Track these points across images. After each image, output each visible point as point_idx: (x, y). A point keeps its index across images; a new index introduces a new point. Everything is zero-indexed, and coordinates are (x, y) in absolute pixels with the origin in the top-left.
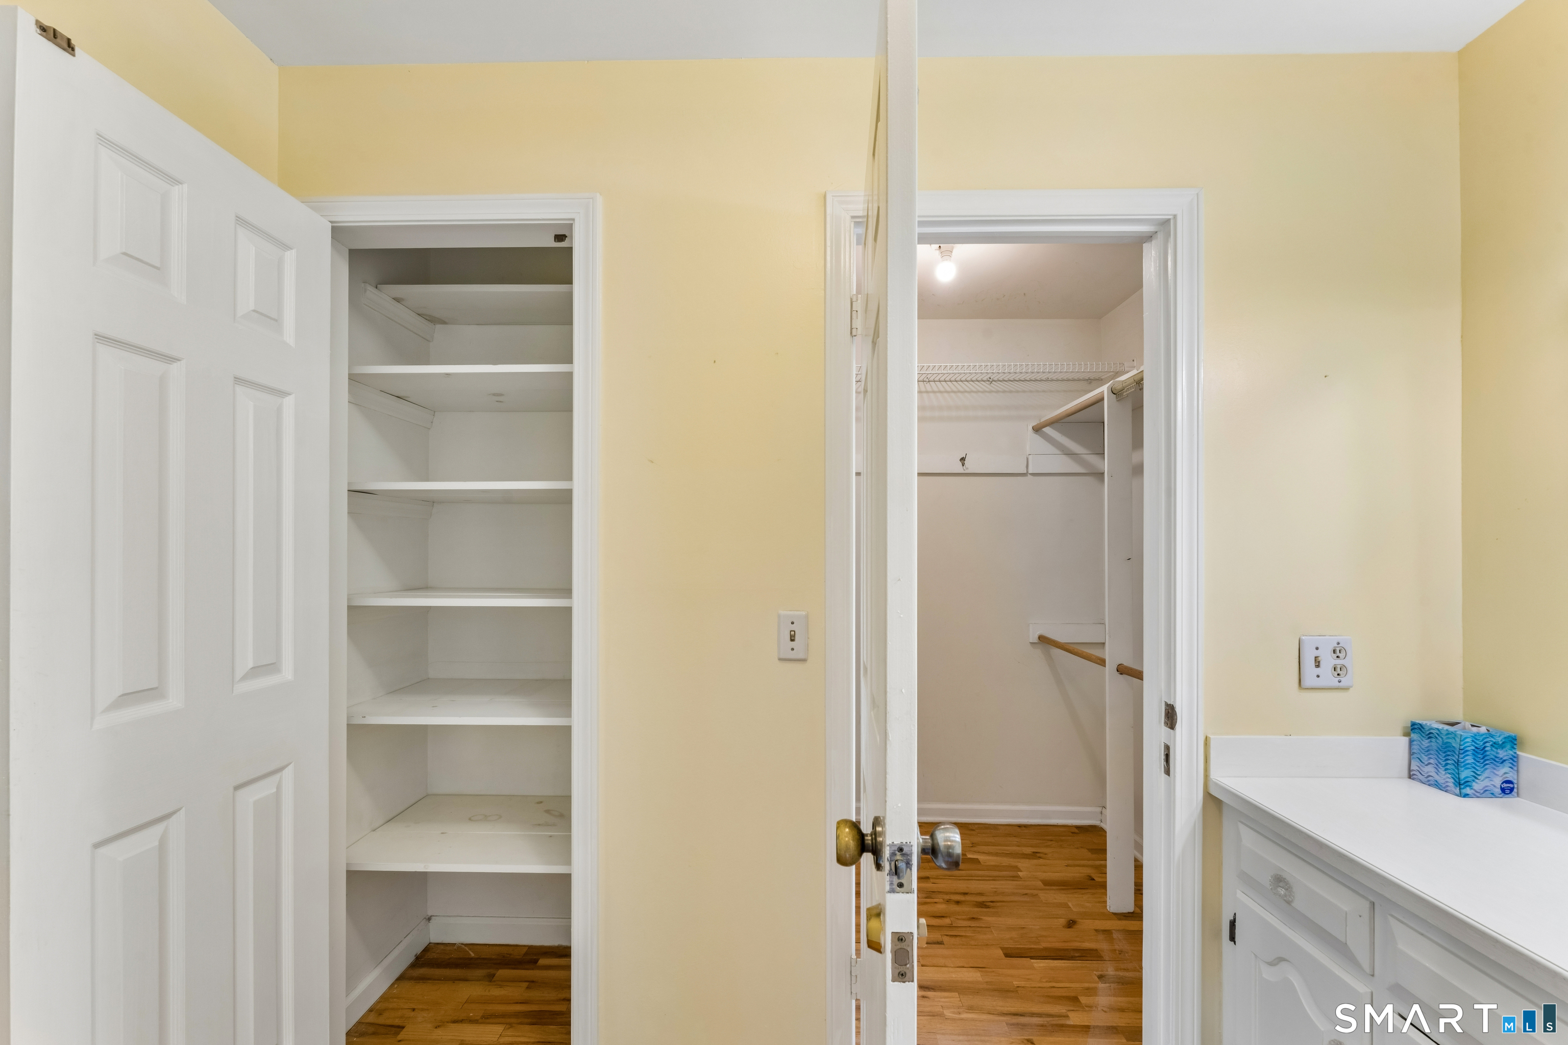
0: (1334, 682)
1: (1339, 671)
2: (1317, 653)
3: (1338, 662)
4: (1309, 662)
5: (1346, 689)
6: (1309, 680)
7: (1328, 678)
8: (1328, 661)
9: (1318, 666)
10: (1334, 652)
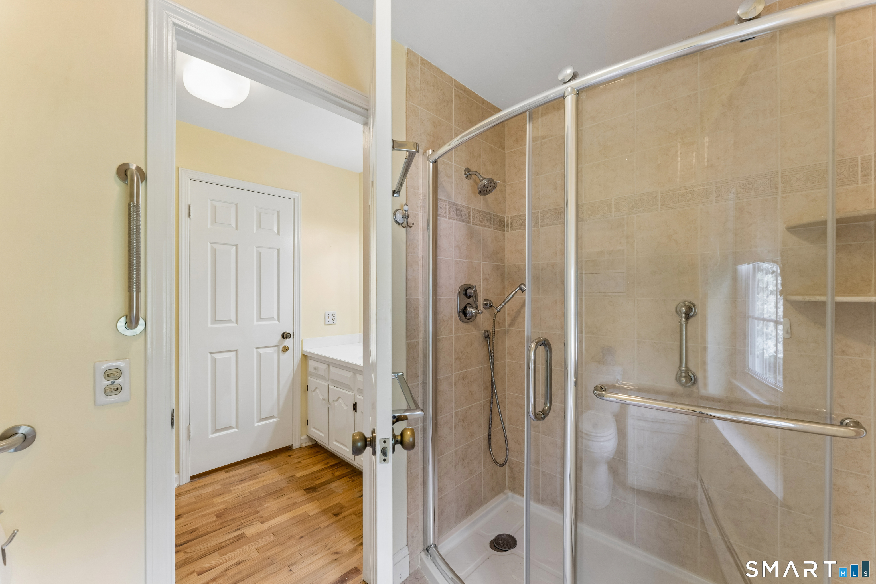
0: (332, 322)
1: (333, 320)
2: (328, 316)
3: (333, 317)
4: (327, 318)
5: (335, 324)
6: (327, 323)
7: (331, 322)
8: (331, 317)
9: (329, 319)
10: (333, 315)
